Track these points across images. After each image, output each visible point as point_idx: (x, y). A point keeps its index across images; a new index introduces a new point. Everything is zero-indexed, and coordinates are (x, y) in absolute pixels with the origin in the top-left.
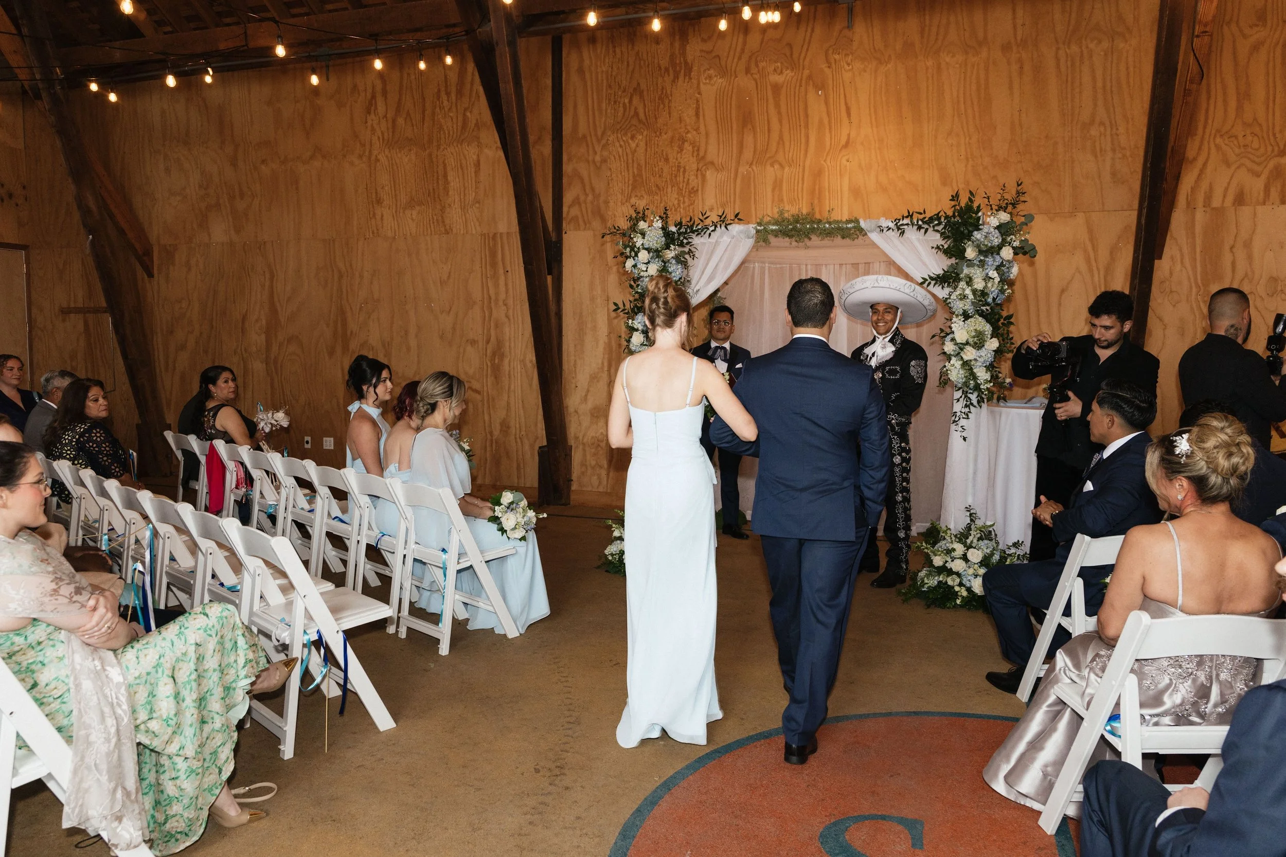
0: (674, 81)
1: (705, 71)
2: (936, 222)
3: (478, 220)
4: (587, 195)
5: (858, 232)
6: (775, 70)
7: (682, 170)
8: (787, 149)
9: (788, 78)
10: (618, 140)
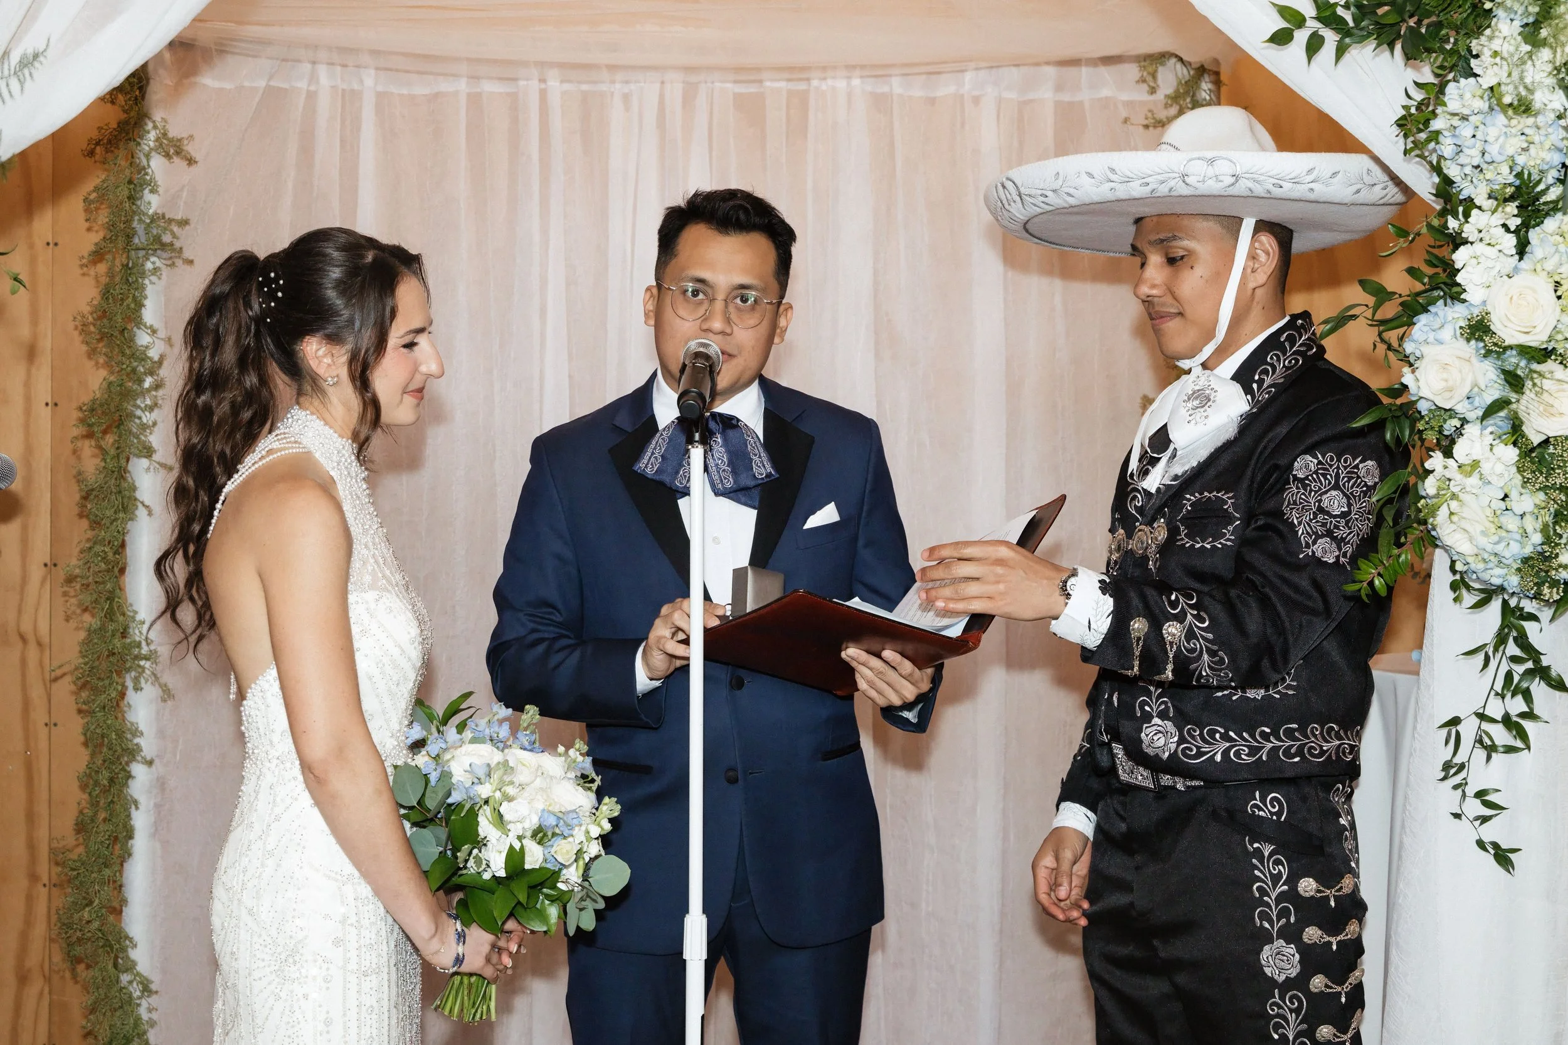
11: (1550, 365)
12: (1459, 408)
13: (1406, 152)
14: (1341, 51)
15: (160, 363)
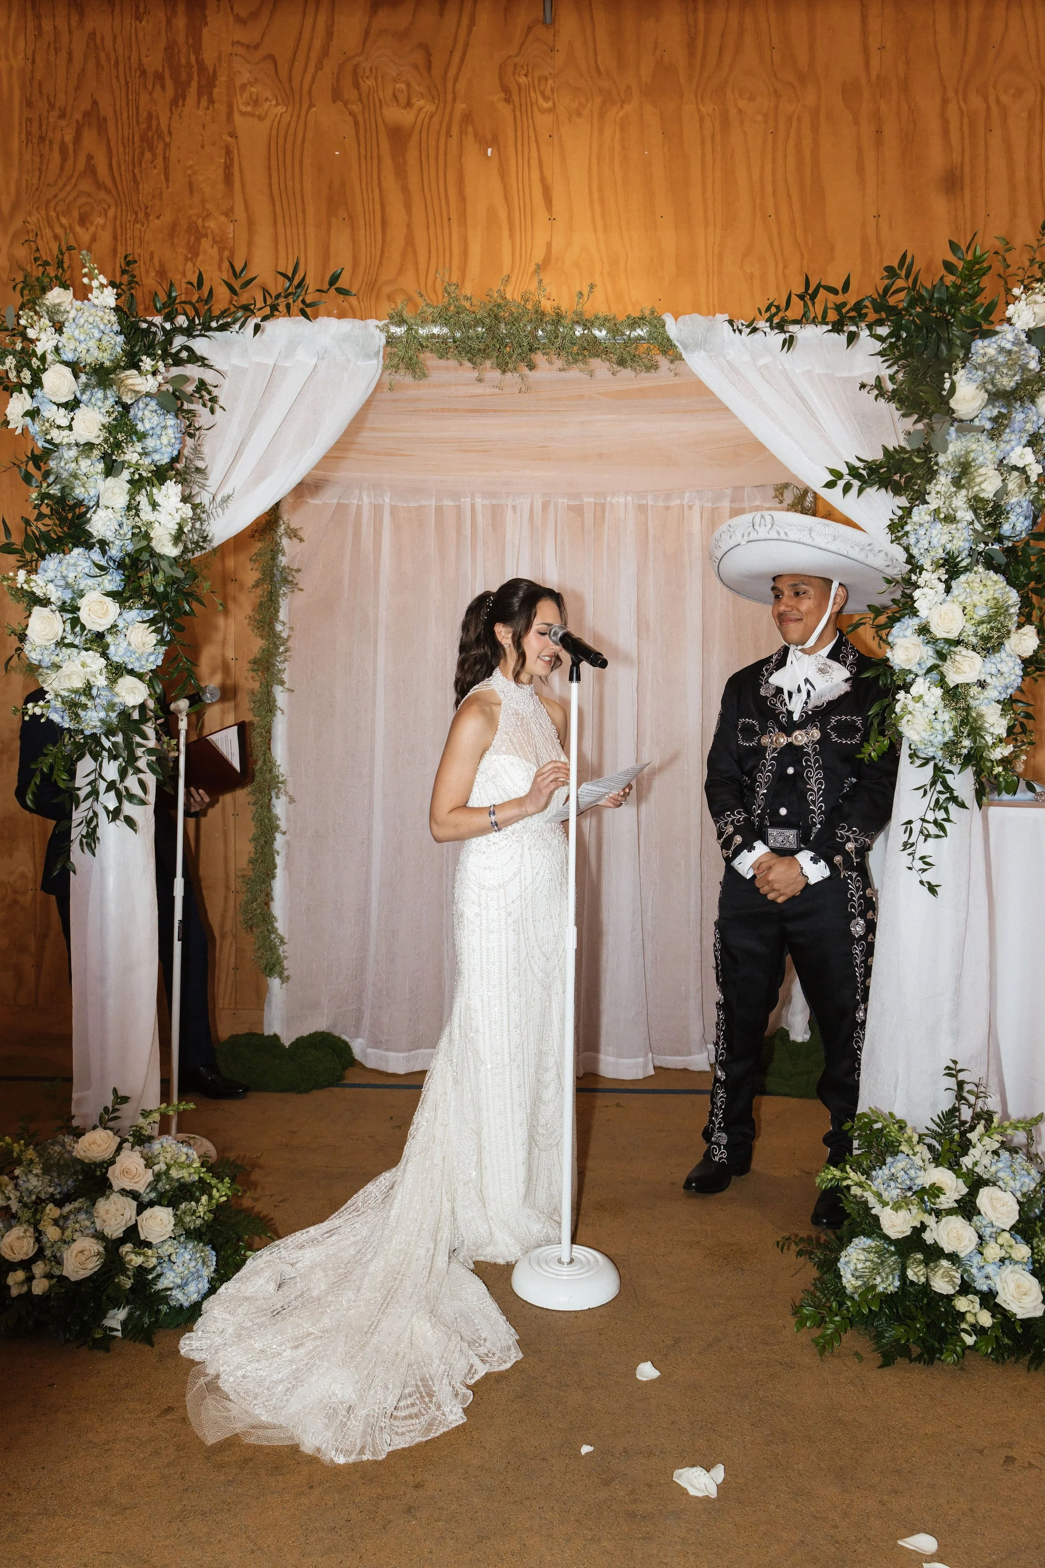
0: (174, 103)
1: (243, 87)
2: (872, 316)
5: (657, 353)
6: (395, 97)
9: (422, 115)
10: (51, 227)
11: (960, 648)
12: (914, 669)
13: (892, 542)
14: (860, 491)
15: (287, 640)
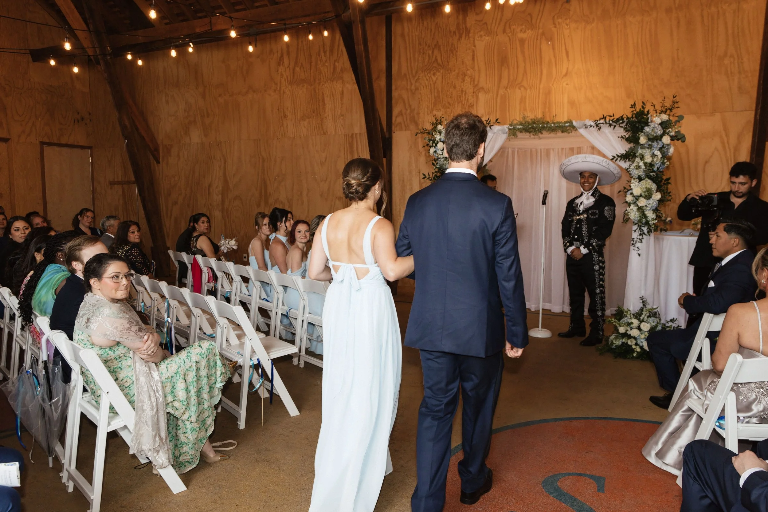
0: (459, 39)
1: (478, 33)
2: (621, 121)
3: (342, 126)
4: (406, 110)
5: (572, 129)
6: (521, 30)
7: (464, 93)
8: (529, 78)
9: (529, 35)
10: (425, 76)
11: (641, 198)
14: (620, 160)
